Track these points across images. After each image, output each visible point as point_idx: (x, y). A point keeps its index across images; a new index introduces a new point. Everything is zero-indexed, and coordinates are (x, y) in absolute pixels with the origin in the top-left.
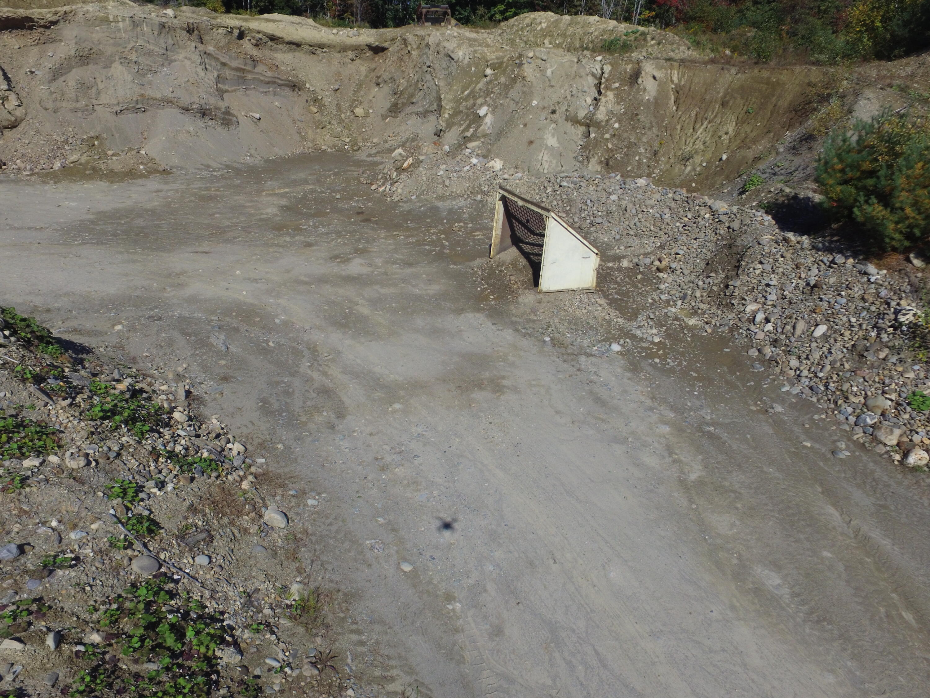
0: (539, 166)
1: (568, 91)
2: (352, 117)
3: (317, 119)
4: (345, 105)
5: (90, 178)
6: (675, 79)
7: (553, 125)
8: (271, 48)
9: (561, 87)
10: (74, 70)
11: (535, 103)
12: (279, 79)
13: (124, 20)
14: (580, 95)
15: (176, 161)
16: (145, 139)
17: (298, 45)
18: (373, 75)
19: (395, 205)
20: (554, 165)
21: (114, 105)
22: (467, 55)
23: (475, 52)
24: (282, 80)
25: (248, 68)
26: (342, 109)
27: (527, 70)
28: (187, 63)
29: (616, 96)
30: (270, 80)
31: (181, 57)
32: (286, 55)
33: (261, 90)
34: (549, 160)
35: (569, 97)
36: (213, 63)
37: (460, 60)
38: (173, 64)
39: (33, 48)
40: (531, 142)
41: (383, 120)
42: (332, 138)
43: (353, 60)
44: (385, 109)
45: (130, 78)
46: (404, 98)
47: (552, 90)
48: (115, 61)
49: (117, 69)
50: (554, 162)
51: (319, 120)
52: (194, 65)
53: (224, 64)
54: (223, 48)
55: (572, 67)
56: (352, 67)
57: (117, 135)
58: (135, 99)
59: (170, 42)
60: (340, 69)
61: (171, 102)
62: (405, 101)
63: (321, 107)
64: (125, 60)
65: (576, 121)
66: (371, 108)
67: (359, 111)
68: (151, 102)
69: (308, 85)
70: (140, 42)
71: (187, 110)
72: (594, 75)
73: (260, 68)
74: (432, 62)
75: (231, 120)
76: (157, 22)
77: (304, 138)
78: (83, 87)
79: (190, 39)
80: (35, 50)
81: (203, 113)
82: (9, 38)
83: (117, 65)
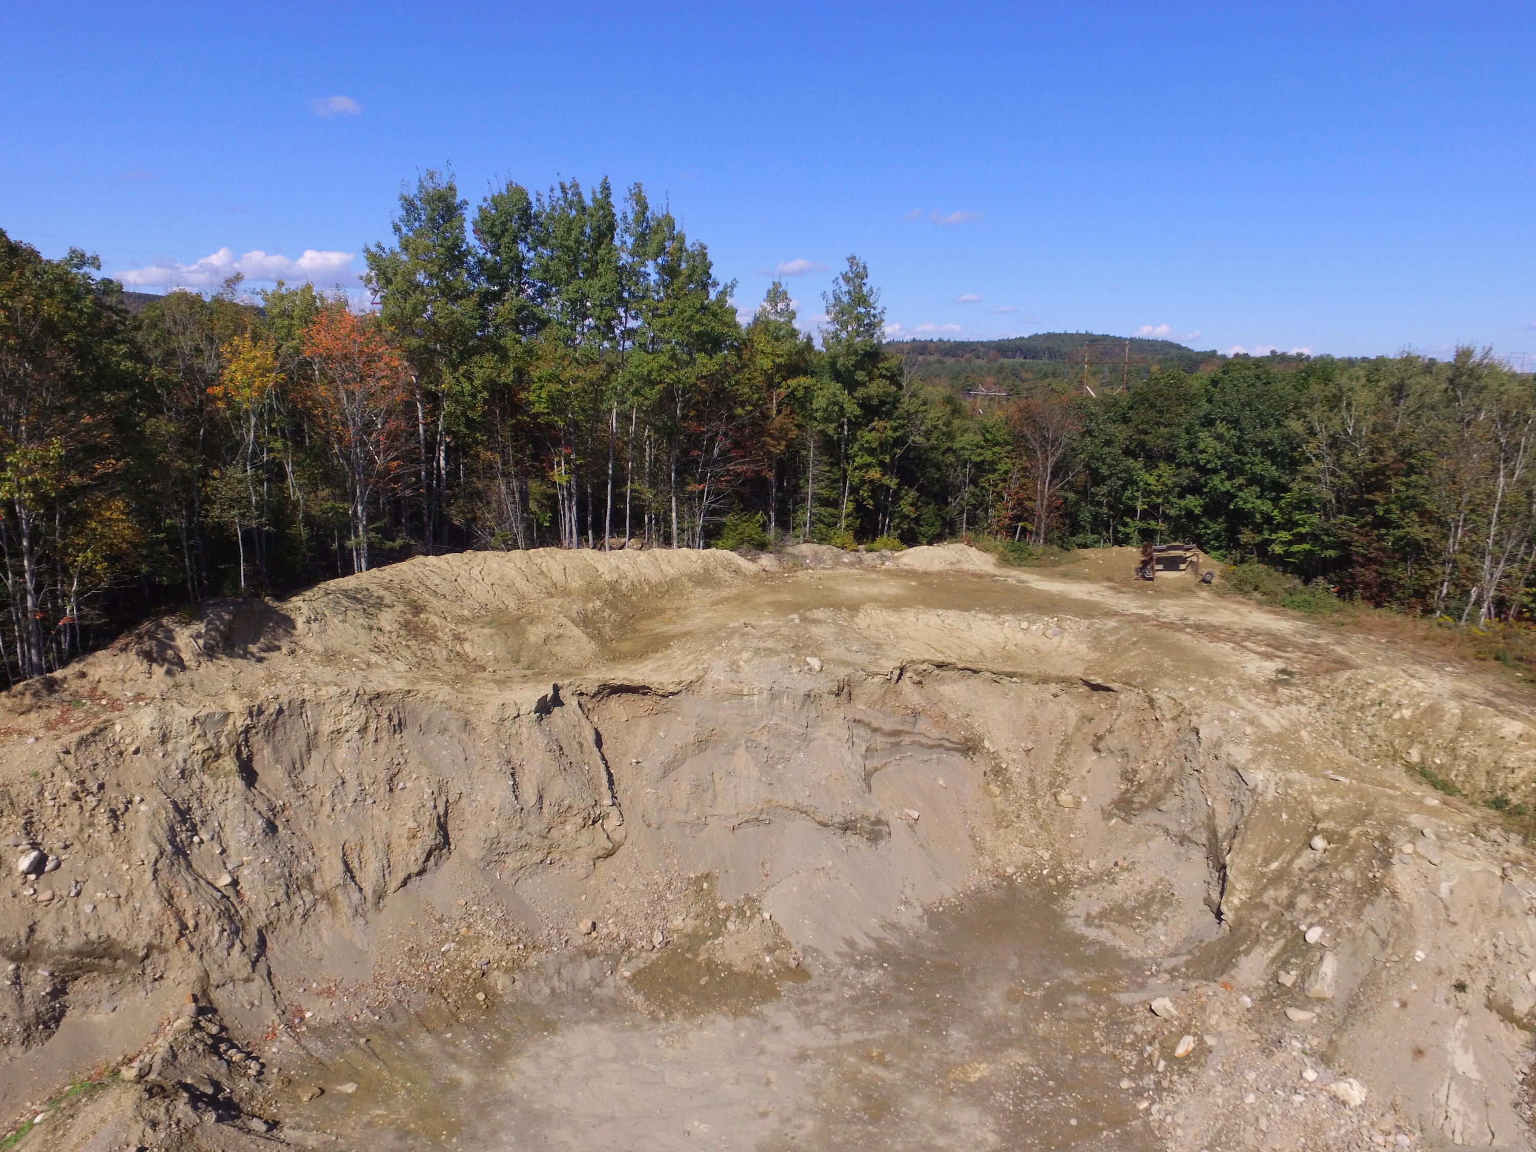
0: (1442, 1121)
1: (1487, 943)
2: (1053, 806)
3: (999, 807)
4: (1043, 781)
7: (1462, 1021)
8: (939, 680)
9: (1473, 929)
10: (689, 761)
11: (1420, 955)
12: (948, 740)
13: (760, 693)
14: (1514, 958)
16: (767, 875)
17: (975, 672)
18: (1088, 728)
20: (1474, 1127)
21: (733, 817)
22: (1273, 783)
23: (1289, 783)
24: (951, 742)
25: (906, 728)
26: (1038, 788)
27: (1399, 877)
28: (831, 741)
30: (936, 742)
31: (823, 733)
32: (956, 687)
33: (921, 757)
34: (1461, 1109)
35: (1491, 960)
36: (863, 733)
37: (1259, 790)
38: (812, 744)
39: (642, 721)
40: (1419, 1053)
41: (1104, 819)
42: (1021, 847)
43: (1055, 696)
44: (1108, 800)
45: (755, 772)
46: (1145, 796)
47: (1452, 931)
48: (740, 745)
49: (742, 759)
50: (1474, 1117)
51: (1002, 811)
52: (839, 744)
53: (875, 730)
54: (876, 702)
55: (1491, 887)
56: (1053, 707)
57: (732, 871)
58: (759, 808)
59: (813, 714)
60: (1036, 711)
61: (805, 812)
62: (1146, 801)
63: (1006, 784)
64: (752, 745)
65: (1510, 1017)
66: (1084, 792)
67: (1064, 797)
68: (779, 810)
69: (987, 744)
70: (775, 720)
71: (826, 825)
73: (923, 725)
74: (1204, 767)
75: (881, 831)
76: (801, 692)
77: (979, 848)
78: (698, 788)
79: (838, 705)
80: (645, 724)
81: (847, 827)
82: (617, 707)
83: (741, 752)
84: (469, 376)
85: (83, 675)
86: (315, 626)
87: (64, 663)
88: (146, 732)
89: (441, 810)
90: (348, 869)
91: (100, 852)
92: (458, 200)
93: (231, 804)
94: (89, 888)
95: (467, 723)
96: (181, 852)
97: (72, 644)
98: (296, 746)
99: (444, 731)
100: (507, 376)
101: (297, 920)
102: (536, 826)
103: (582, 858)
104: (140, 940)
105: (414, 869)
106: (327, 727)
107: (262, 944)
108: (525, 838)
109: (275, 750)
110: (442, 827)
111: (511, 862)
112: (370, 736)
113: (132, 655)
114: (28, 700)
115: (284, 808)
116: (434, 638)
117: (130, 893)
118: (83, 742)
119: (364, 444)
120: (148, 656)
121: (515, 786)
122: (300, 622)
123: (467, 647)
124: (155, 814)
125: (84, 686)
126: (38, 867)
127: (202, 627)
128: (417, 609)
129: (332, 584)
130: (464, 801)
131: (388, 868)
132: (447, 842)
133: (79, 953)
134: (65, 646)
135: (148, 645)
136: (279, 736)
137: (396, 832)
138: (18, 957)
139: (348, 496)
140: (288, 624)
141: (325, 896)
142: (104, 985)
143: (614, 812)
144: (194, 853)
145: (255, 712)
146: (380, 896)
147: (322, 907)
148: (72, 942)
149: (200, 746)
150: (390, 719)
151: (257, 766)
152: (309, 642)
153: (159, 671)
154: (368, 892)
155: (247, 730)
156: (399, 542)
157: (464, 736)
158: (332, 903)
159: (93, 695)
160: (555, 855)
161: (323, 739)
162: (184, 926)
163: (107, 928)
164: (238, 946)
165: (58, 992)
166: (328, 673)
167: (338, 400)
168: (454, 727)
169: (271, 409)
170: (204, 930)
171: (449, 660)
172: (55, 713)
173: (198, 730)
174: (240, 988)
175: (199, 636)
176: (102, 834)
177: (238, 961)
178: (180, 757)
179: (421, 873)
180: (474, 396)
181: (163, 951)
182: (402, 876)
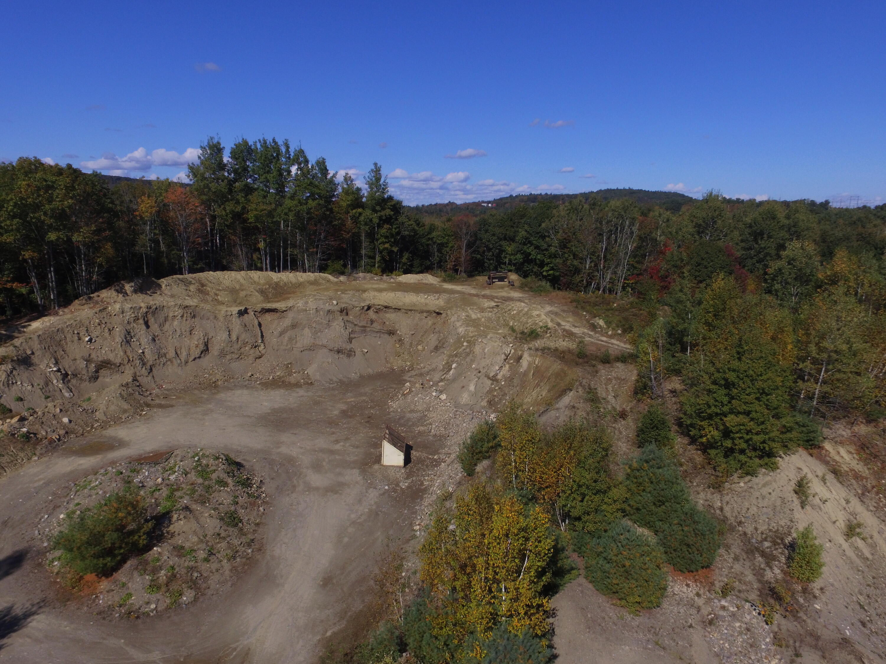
0: (461, 400)
1: (490, 362)
2: (416, 350)
3: (397, 351)
4: (414, 343)
5: (279, 387)
6: (537, 362)
7: (476, 379)
8: (385, 312)
9: (489, 359)
10: (289, 332)
11: (473, 366)
12: (383, 330)
13: (313, 310)
14: (496, 364)
15: (318, 377)
16: (310, 364)
17: (400, 310)
18: (433, 327)
19: (389, 413)
21: (301, 348)
24: (385, 331)
25: (369, 325)
26: (412, 346)
28: (338, 326)
29: (510, 367)
30: (379, 330)
31: (335, 324)
32: (391, 314)
33: (373, 335)
34: (467, 397)
35: (489, 365)
36: (350, 325)
38: (331, 327)
39: (275, 320)
42: (402, 362)
43: (425, 317)
44: (433, 347)
45: (310, 335)
47: (484, 360)
48: (306, 327)
49: (307, 331)
50: (469, 399)
52: (340, 327)
53: (355, 325)
54: (357, 316)
55: (497, 349)
56: (424, 320)
57: (299, 362)
58: (310, 345)
59: (331, 318)
60: (418, 323)
61: (325, 347)
63: (402, 344)
64: (310, 327)
65: (489, 378)
66: (427, 346)
67: (420, 347)
68: (317, 346)
69: (398, 332)
70: (318, 319)
71: (331, 350)
72: (505, 354)
73: (375, 325)
75: (352, 354)
76: (326, 310)
77: (387, 362)
78: (290, 339)
79: (341, 315)
80: (276, 322)
81: (339, 352)
82: (268, 317)
83: (307, 329)
84: (224, 209)
85: (99, 296)
86: (168, 287)
87: (92, 293)
88: (118, 310)
89: (206, 340)
90: (176, 353)
91: (106, 339)
92: (221, 147)
93: (142, 332)
94: (104, 347)
95: (215, 317)
96: (128, 342)
97: (95, 288)
98: (162, 319)
99: (208, 319)
100: (239, 209)
101: (161, 365)
102: (236, 346)
103: (251, 358)
104: (118, 361)
105: (197, 356)
106: (171, 315)
107: (151, 370)
108: (233, 350)
109: (155, 319)
110: (206, 345)
111: (228, 357)
112: (185, 319)
113: (113, 291)
114: (84, 301)
115: (158, 336)
116: (208, 294)
117: (115, 350)
118: (100, 311)
119: (186, 232)
120: (117, 291)
121: (229, 335)
122: (163, 286)
123: (219, 297)
124: (121, 331)
125: (99, 299)
126: (90, 340)
127: (133, 284)
128: (203, 285)
129: (175, 276)
130: (213, 339)
131: (189, 355)
132: (207, 349)
133: (102, 362)
134: (93, 288)
135: (117, 288)
136: (156, 315)
137: (192, 345)
138: (87, 361)
139: (181, 250)
140: (160, 286)
141: (170, 360)
142: (108, 372)
143: (262, 345)
144: (132, 343)
145: (149, 308)
146: (186, 362)
147: (169, 363)
148: (100, 359)
149: (133, 315)
150: (191, 314)
151: (150, 324)
152: (166, 292)
153: (121, 296)
154: (183, 361)
155: (147, 313)
156: (199, 266)
157: (215, 321)
158: (172, 362)
159: (102, 301)
160: (242, 356)
161: (170, 318)
162: (129, 360)
163: (109, 357)
164: (144, 368)
165: (97, 371)
166: (172, 300)
167: (177, 217)
168: (212, 318)
169: (155, 220)
170: (135, 362)
171: (212, 301)
172: (92, 305)
173: (132, 311)
174: (145, 378)
175: (132, 287)
176: (106, 334)
177: (144, 371)
178: (127, 318)
179: (199, 357)
180: (227, 216)
181: (124, 365)
182: (193, 358)
